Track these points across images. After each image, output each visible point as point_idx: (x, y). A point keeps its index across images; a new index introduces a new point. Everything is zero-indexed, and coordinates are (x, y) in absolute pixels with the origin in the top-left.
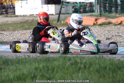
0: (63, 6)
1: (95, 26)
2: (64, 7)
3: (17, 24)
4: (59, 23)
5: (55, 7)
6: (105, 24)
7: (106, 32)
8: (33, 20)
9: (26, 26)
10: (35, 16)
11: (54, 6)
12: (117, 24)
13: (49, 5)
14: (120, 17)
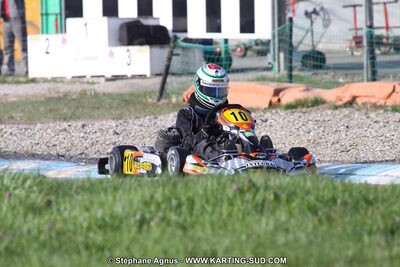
0: (175, 51)
1: (274, 111)
2: (178, 55)
3: (36, 105)
4: (162, 101)
5: (151, 53)
6: (303, 106)
7: (310, 125)
8: (83, 94)
9: (65, 110)
10: (90, 81)
11: (146, 49)
12: (340, 103)
13: (131, 48)
14: (348, 83)
